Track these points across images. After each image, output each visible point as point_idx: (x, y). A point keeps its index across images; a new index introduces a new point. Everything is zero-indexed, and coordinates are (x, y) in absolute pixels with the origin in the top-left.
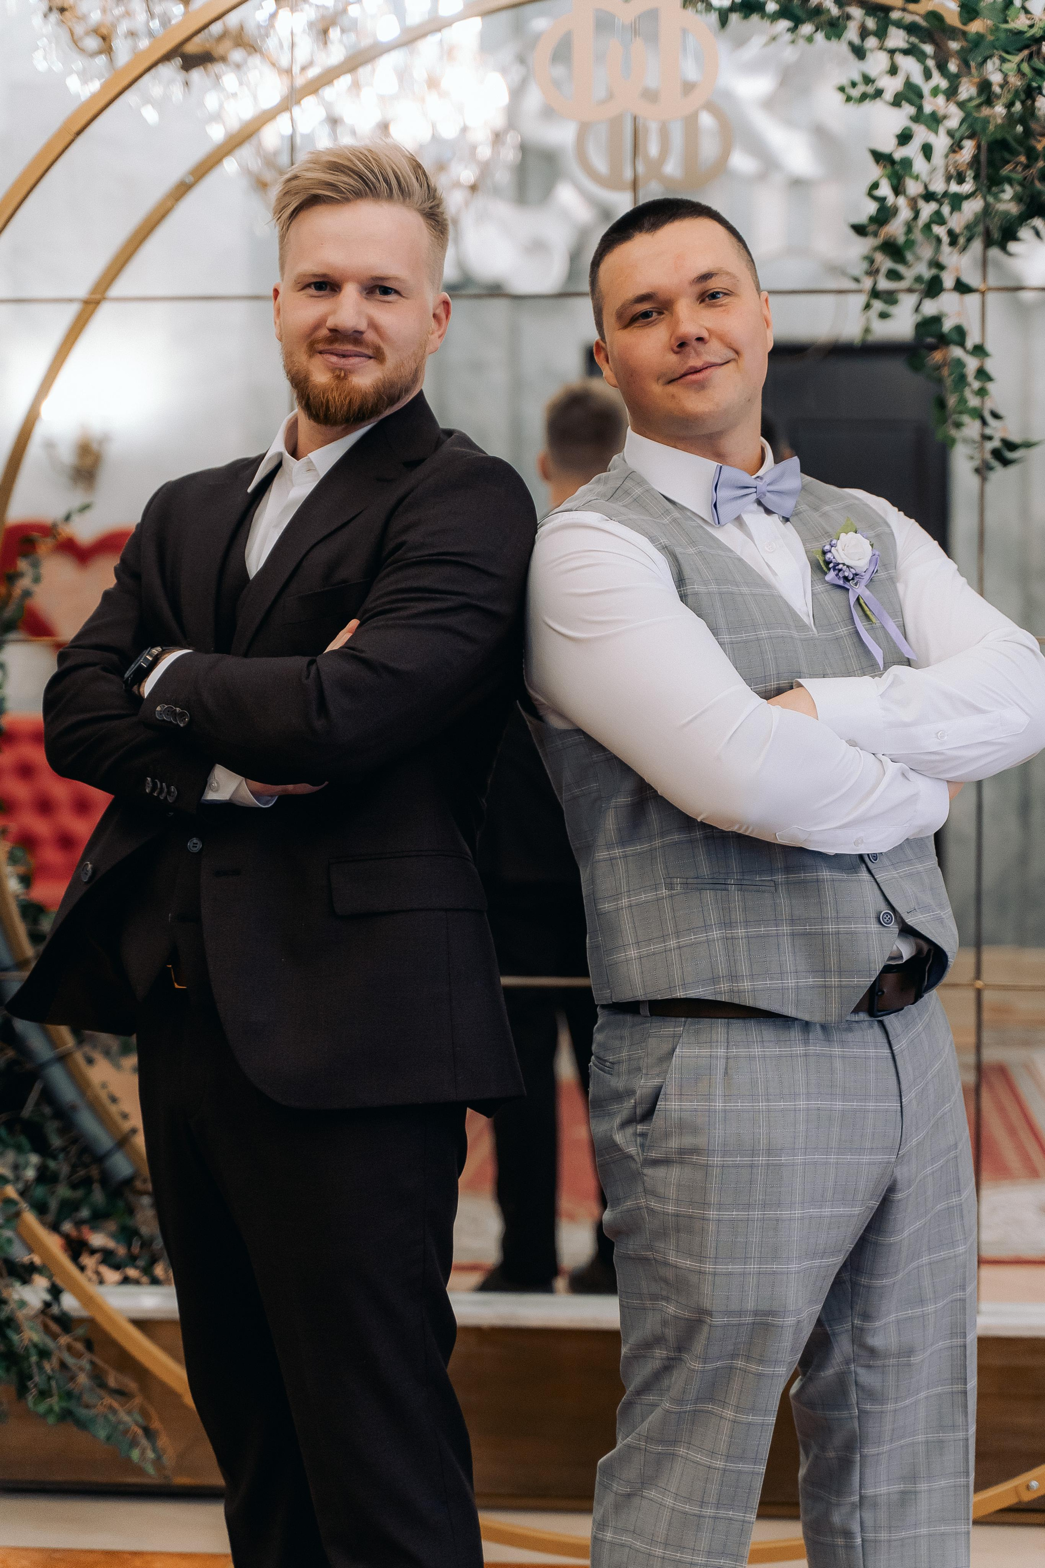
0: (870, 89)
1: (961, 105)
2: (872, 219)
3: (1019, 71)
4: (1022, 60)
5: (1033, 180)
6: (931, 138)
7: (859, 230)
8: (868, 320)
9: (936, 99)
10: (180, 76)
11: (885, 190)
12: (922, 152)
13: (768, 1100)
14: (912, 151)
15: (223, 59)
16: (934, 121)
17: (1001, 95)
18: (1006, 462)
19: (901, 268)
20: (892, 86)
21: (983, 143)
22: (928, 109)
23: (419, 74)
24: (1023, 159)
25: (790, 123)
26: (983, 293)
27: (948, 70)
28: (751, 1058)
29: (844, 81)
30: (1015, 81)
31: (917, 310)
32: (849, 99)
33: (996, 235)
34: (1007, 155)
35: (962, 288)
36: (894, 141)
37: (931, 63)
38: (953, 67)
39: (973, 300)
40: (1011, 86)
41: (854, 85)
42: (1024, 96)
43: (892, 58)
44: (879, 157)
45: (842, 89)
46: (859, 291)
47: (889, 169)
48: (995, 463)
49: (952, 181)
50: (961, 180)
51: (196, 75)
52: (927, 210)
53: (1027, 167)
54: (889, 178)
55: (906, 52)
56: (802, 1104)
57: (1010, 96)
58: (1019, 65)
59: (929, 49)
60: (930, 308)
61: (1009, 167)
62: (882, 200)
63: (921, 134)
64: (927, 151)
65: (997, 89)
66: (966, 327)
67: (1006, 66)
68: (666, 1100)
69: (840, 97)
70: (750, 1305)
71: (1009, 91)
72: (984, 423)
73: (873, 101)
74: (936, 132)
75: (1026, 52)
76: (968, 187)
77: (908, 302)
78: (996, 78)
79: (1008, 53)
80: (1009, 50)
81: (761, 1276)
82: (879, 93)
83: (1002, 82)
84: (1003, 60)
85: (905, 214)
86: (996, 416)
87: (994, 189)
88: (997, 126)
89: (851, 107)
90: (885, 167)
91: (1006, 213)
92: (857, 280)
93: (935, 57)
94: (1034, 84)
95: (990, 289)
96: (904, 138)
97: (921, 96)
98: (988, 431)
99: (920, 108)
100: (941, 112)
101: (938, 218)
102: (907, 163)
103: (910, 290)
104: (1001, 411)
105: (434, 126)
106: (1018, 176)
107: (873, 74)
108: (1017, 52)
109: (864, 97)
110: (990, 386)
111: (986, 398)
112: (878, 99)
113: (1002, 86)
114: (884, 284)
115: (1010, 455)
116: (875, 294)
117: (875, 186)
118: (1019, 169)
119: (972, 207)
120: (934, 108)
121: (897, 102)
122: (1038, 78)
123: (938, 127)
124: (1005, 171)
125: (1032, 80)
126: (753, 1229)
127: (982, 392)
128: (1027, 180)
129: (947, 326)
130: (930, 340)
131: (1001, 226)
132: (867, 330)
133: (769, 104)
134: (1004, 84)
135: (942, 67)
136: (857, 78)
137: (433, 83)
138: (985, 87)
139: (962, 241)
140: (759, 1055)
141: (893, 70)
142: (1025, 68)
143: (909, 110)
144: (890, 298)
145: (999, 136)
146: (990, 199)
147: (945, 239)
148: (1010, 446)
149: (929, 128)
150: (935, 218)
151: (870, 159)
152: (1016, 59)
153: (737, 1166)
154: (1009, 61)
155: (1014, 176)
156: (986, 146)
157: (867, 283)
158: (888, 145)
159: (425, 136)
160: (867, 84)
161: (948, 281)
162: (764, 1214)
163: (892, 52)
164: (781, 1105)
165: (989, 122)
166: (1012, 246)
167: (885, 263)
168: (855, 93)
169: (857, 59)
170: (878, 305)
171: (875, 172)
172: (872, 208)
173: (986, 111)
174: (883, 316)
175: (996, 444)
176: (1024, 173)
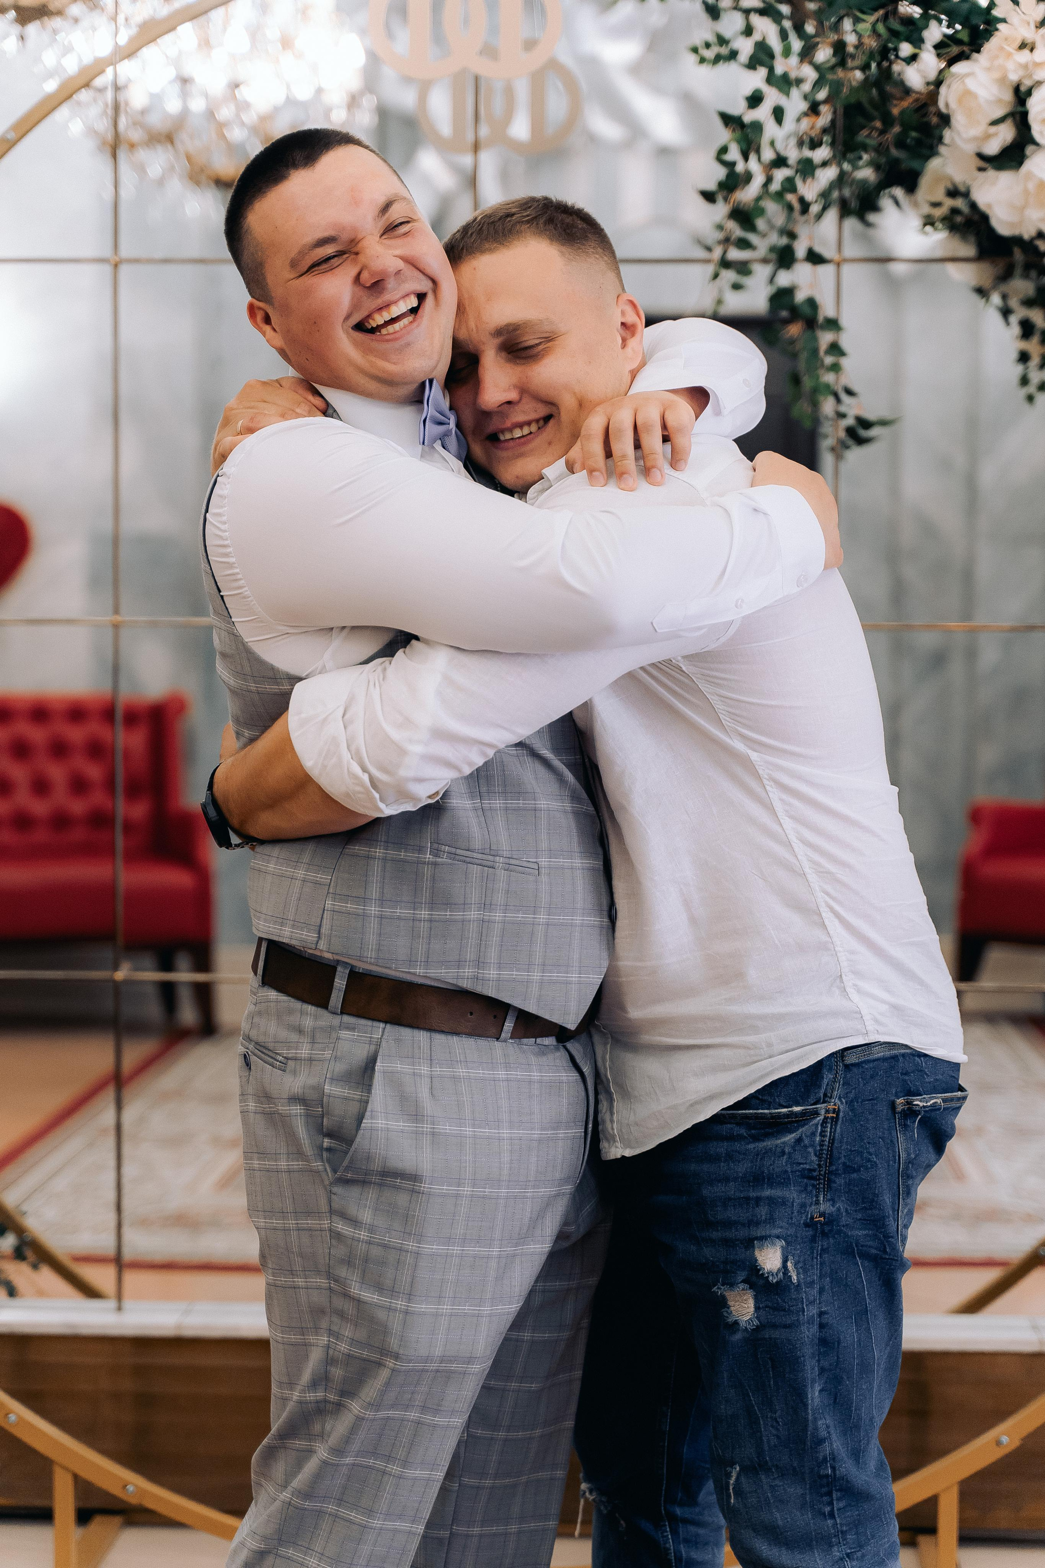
0: (724, 51)
1: (817, 67)
2: (722, 185)
3: (874, 31)
4: (878, 20)
5: (888, 147)
6: (783, 101)
7: (709, 196)
8: (721, 291)
9: (787, 60)
10: (16, 29)
11: (734, 154)
12: (773, 115)
13: (474, 1126)
14: (763, 113)
15: (59, 13)
16: (784, 83)
17: (855, 55)
18: (861, 441)
19: (752, 238)
20: (745, 47)
21: (838, 106)
22: (779, 70)
23: (272, 33)
24: (878, 124)
25: (657, 90)
26: (838, 265)
27: (804, 31)
28: (455, 1079)
29: (698, 41)
30: (872, 43)
31: (772, 280)
32: (702, 60)
33: (854, 204)
34: (861, 120)
35: (815, 258)
36: (743, 104)
37: (787, 24)
38: (810, 28)
39: (826, 271)
40: (865, 48)
41: (708, 45)
42: (879, 57)
43: (747, 19)
44: (728, 120)
45: (695, 50)
46: (707, 261)
47: (738, 133)
48: (850, 442)
49: (804, 147)
50: (814, 145)
51: (32, 28)
52: (780, 175)
53: (882, 132)
54: (739, 142)
55: (762, 12)
56: (505, 1133)
57: (864, 58)
58: (874, 25)
59: (785, 9)
60: (784, 279)
61: (865, 132)
62: (731, 165)
63: (772, 97)
64: (778, 114)
65: (850, 49)
66: (819, 299)
67: (861, 27)
68: (372, 1118)
69: (693, 58)
70: (438, 1352)
71: (863, 53)
72: (838, 400)
73: (727, 63)
74: (788, 94)
75: (881, 12)
76: (822, 153)
77: (761, 272)
78: (851, 39)
79: (863, 12)
80: (865, 9)
81: (453, 1318)
82: (733, 55)
83: (857, 43)
84: (857, 20)
85: (758, 180)
86: (850, 392)
87: (850, 156)
88: (852, 89)
89: (705, 69)
90: (734, 131)
91: (864, 182)
92: (709, 249)
93: (792, 17)
94: (890, 45)
95: (845, 260)
96: (755, 100)
97: (772, 56)
98: (843, 409)
99: (771, 70)
100: (793, 75)
101: (789, 185)
102: (757, 127)
103: (765, 261)
104: (855, 388)
105: (288, 87)
106: (872, 142)
107: (727, 34)
108: (870, 11)
109: (718, 59)
110: (844, 362)
111: (840, 373)
112: (732, 62)
113: (856, 47)
114: (734, 254)
115: (863, 433)
116: (725, 264)
117: (724, 150)
118: (875, 134)
119: (827, 175)
120: (786, 69)
121: (752, 64)
122: (894, 39)
123: (790, 89)
124: (862, 135)
125: (888, 41)
126: (451, 1266)
127: (836, 368)
128: (882, 146)
129: (800, 297)
130: (784, 314)
131: (859, 195)
132: (719, 302)
133: (636, 69)
134: (859, 46)
135: (799, 28)
136: (711, 38)
137: (286, 43)
138: (839, 47)
139: (815, 209)
140: (463, 1076)
141: (748, 31)
142: (881, 28)
143: (763, 72)
144: (743, 268)
145: (853, 100)
146: (846, 166)
147: (797, 206)
148: (865, 424)
149: (781, 90)
150: (787, 185)
151: (718, 123)
152: (872, 19)
153: (444, 1196)
154: (864, 21)
155: (869, 141)
156: (842, 110)
157: (717, 253)
158: (738, 108)
159: (278, 97)
160: (721, 46)
161: (800, 250)
162: (463, 1250)
163: (747, 12)
164: (486, 1132)
165: (843, 85)
166: (872, 217)
167: (735, 230)
168: (709, 54)
169: (710, 19)
170: (729, 276)
171: (724, 135)
172: (721, 173)
173: (840, 73)
174: (737, 287)
175: (850, 421)
176: (879, 138)
